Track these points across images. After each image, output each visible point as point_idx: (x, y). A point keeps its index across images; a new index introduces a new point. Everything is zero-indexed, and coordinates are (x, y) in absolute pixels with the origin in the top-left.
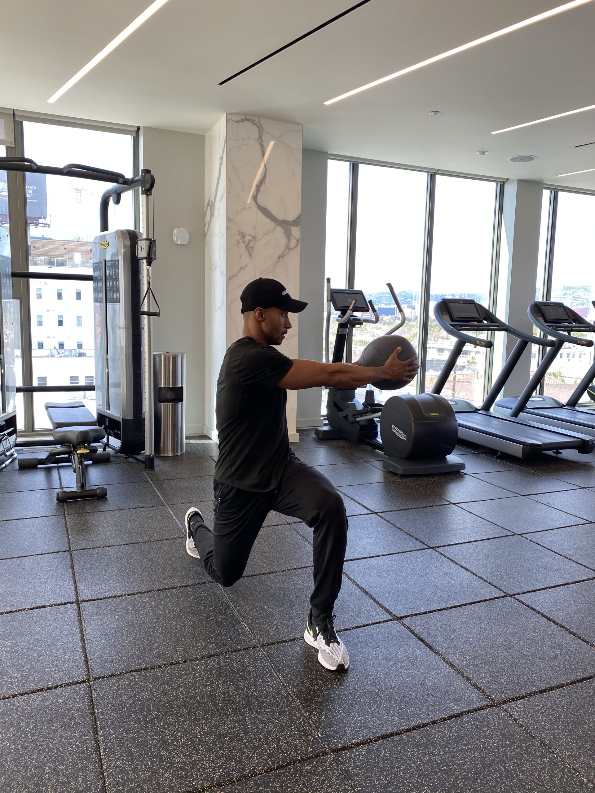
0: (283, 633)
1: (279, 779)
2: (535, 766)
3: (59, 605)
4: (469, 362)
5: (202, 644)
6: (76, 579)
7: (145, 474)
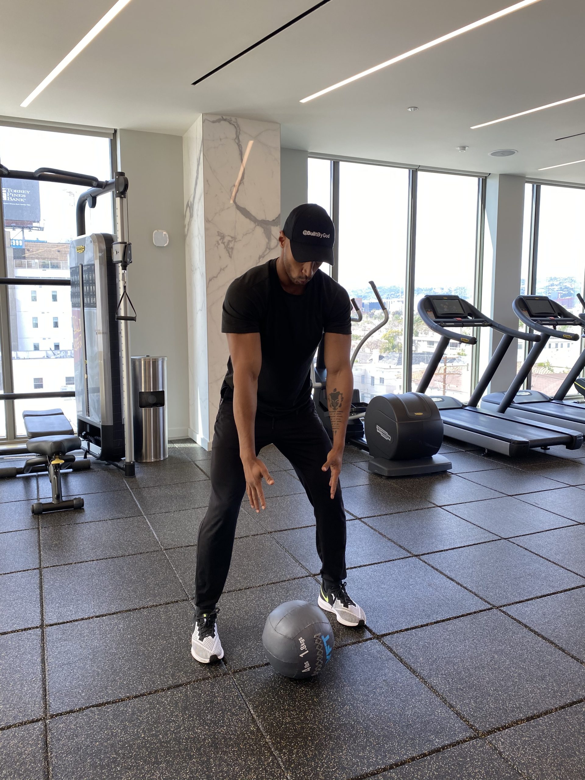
0: (256, 657)
3: (22, 630)
4: (459, 354)
5: (170, 672)
6: (43, 600)
7: (126, 483)
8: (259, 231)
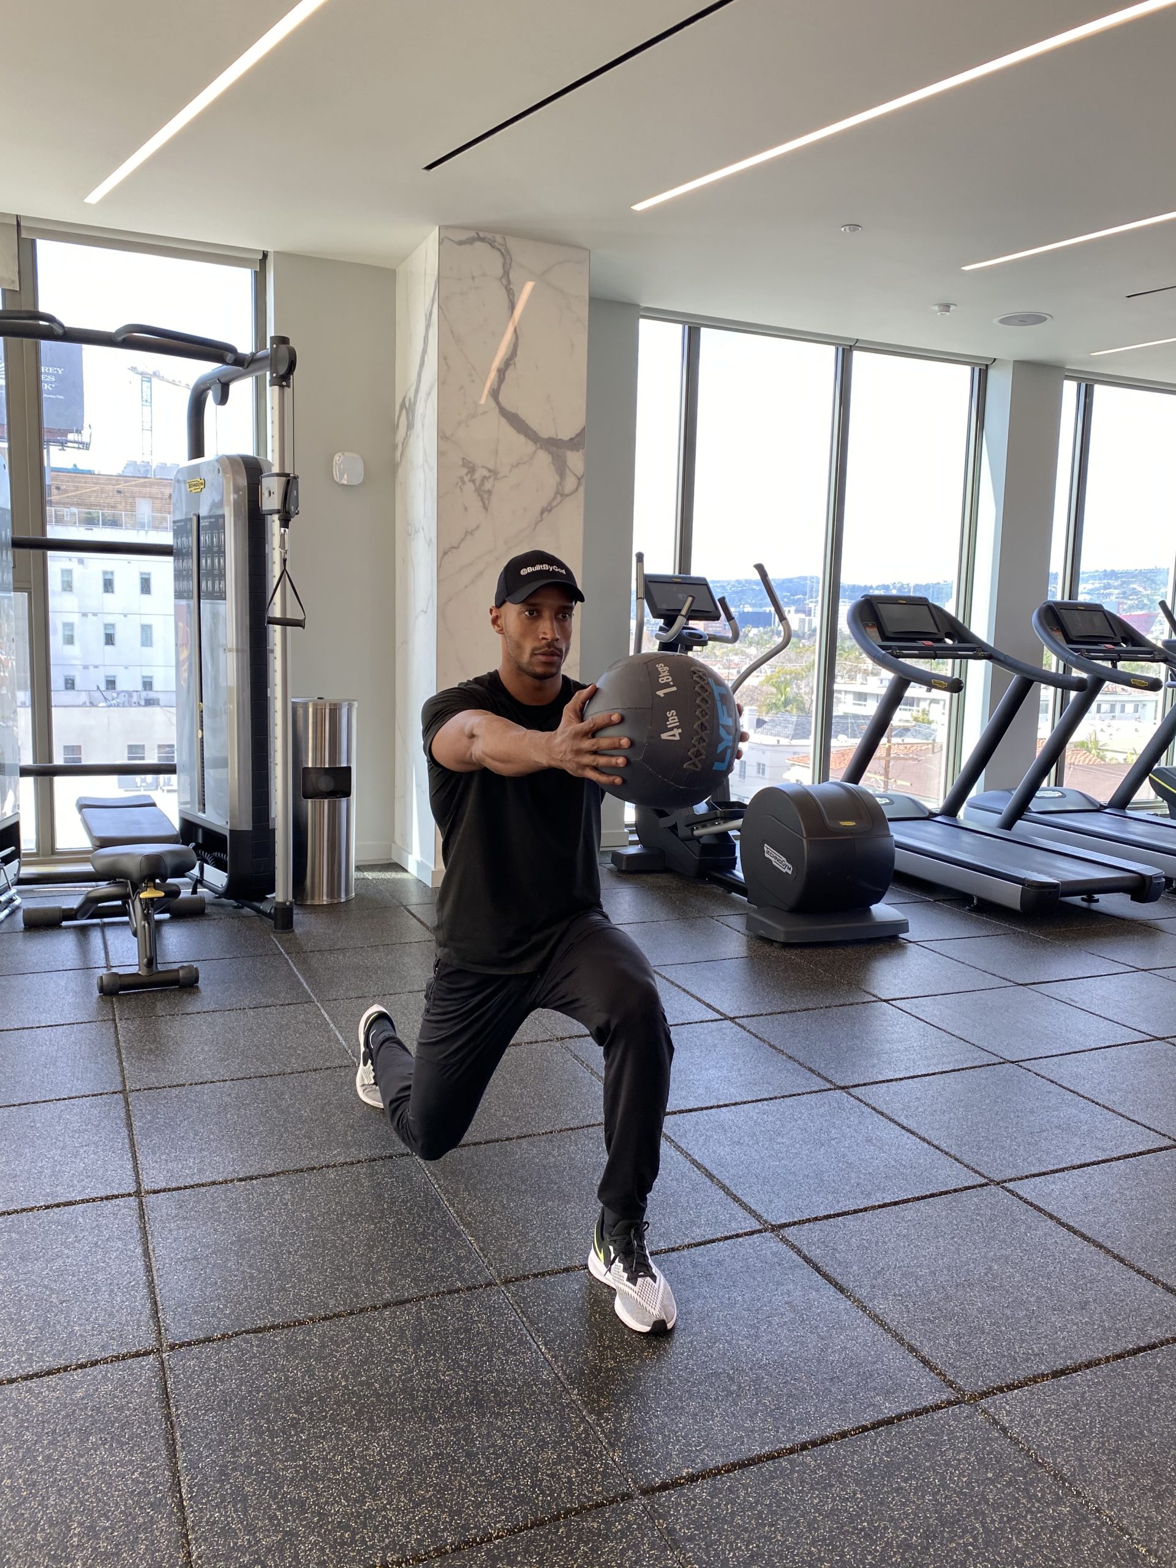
0: (546, 1257)
1: (536, 1547)
2: (1044, 1523)
3: (102, 1199)
4: (916, 719)
5: (385, 1278)
6: (136, 1148)
7: (275, 940)
8: (543, 458)
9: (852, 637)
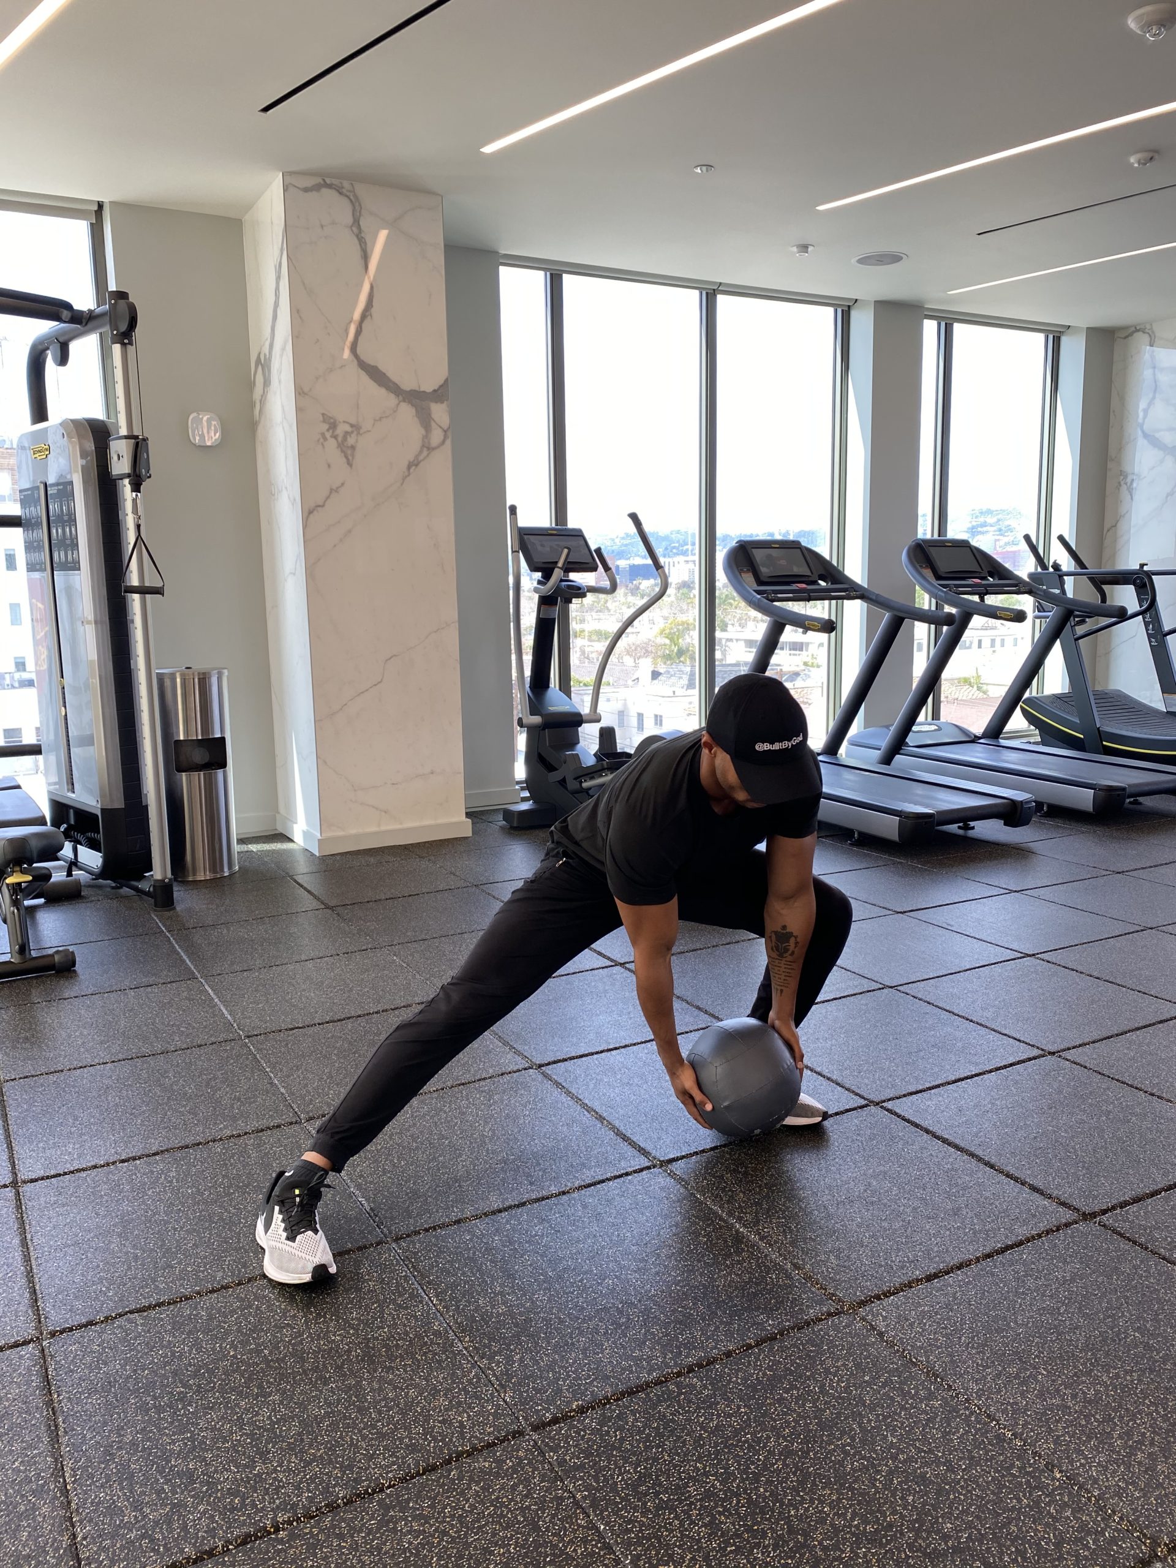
0: (437, 1211)
1: (428, 1492)
2: (916, 1417)
4: (805, 664)
6: (12, 1137)
7: (156, 919)
8: (407, 412)
9: (729, 585)
